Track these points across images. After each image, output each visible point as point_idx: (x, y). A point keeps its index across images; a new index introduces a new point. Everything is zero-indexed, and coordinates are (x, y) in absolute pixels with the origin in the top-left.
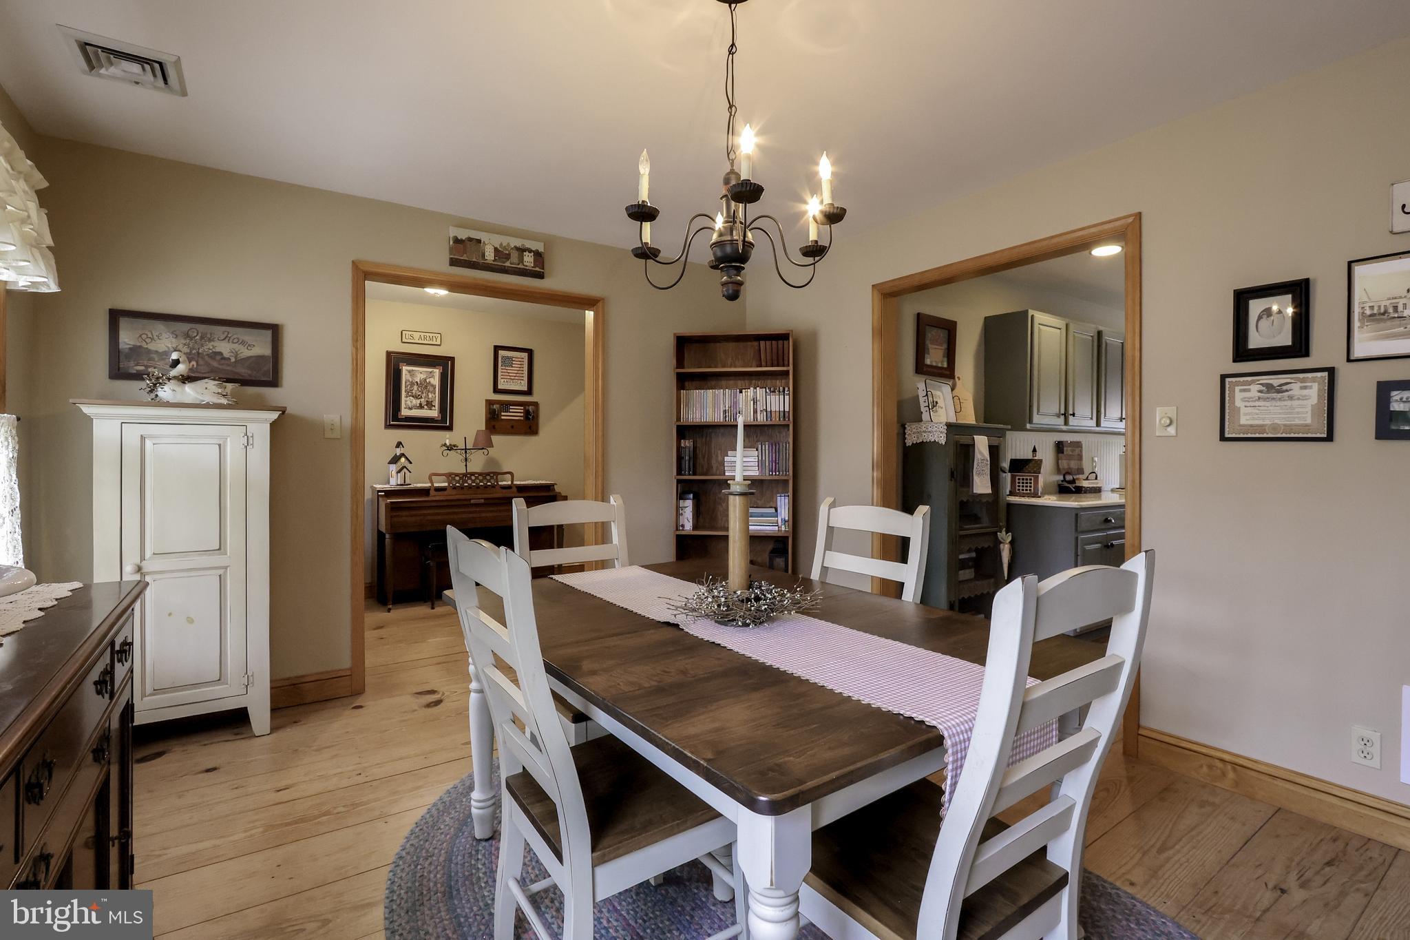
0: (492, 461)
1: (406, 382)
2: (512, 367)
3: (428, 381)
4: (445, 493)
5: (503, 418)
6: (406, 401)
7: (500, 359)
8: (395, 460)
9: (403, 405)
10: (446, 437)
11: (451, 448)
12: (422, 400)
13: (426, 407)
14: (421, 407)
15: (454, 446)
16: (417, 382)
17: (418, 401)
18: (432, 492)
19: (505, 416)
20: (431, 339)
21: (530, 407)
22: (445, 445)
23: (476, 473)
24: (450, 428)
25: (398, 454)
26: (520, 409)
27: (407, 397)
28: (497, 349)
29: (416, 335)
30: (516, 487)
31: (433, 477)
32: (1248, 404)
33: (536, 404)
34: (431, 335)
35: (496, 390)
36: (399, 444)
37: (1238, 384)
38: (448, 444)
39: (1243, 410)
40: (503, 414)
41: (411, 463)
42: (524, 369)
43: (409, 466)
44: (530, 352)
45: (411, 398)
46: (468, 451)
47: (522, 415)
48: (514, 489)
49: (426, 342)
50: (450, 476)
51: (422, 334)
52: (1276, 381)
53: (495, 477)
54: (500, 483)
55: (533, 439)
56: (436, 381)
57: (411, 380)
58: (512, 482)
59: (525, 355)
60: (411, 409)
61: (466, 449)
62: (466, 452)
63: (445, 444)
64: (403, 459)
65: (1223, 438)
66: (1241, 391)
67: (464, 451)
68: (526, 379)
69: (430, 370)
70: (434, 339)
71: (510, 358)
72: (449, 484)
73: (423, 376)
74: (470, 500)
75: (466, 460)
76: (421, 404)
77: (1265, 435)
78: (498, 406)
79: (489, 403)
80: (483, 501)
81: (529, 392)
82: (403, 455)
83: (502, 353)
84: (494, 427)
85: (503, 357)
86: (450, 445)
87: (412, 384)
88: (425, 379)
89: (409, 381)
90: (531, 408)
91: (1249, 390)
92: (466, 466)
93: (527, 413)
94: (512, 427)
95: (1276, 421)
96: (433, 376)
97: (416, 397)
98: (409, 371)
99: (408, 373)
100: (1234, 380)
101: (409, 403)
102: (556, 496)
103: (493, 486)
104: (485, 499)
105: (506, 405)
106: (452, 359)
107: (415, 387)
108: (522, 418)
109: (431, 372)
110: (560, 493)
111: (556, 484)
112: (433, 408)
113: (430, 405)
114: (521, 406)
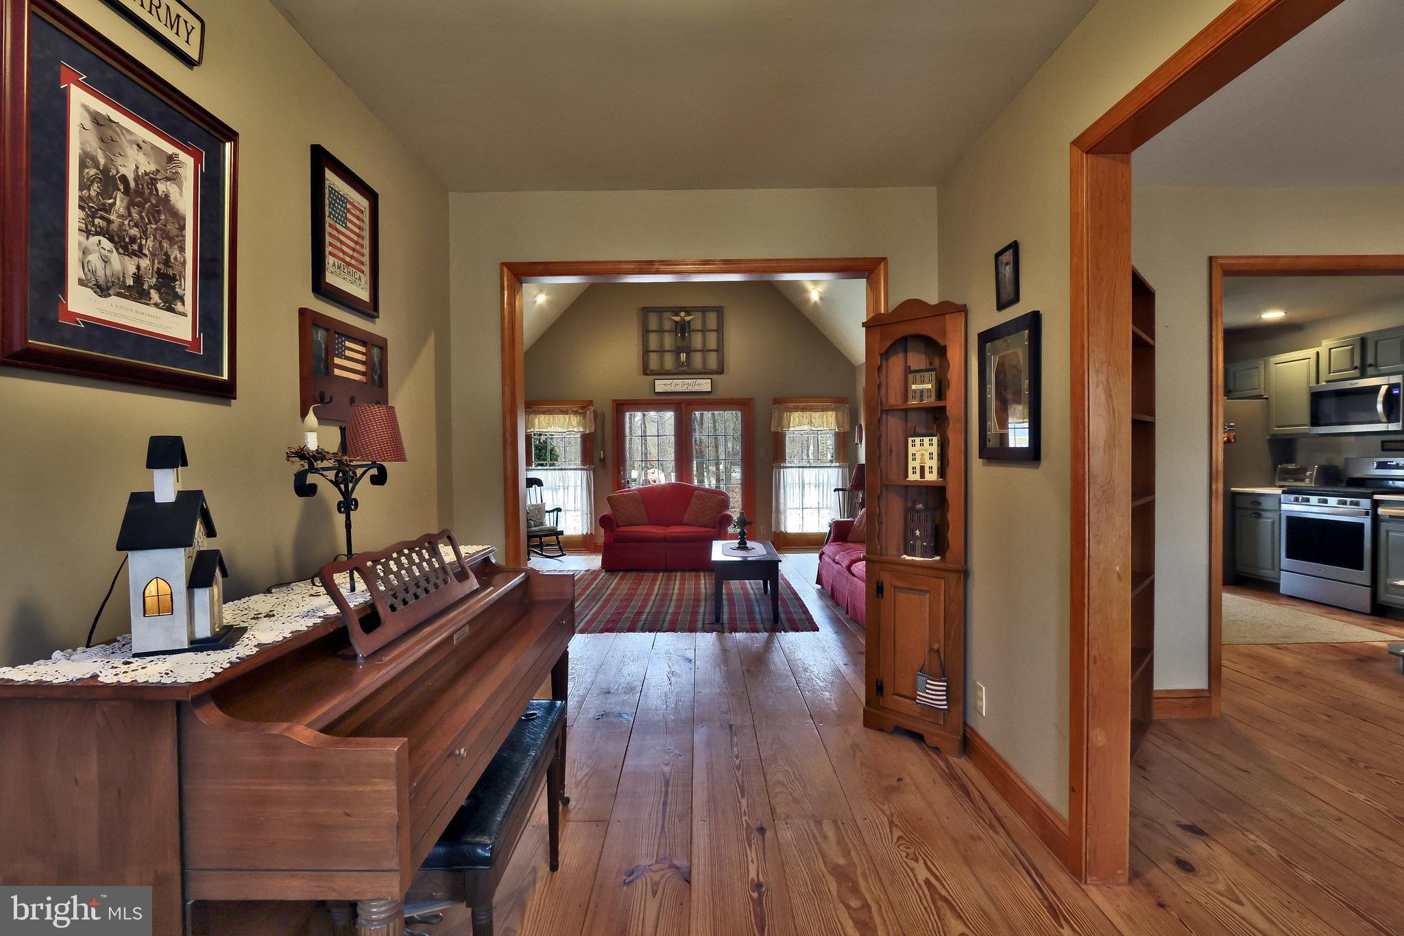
3: (159, 188)
5: (336, 372)
6: (85, 252)
9: (74, 267)
12: (145, 263)
14: (137, 292)
16: (124, 179)
21: (375, 350)
27: (87, 233)
35: (321, 287)
40: (335, 360)
45: (106, 243)
56: (184, 200)
57: (102, 161)
60: (101, 290)
69: (165, 147)
70: (182, 29)
76: (137, 279)
88: (153, 182)
90: (376, 354)
96: (174, 178)
97: (125, 246)
98: (99, 121)
99: (87, 122)
101: (95, 260)
107: (120, 202)
109: (168, 158)
112: (179, 307)
114: (364, 344)
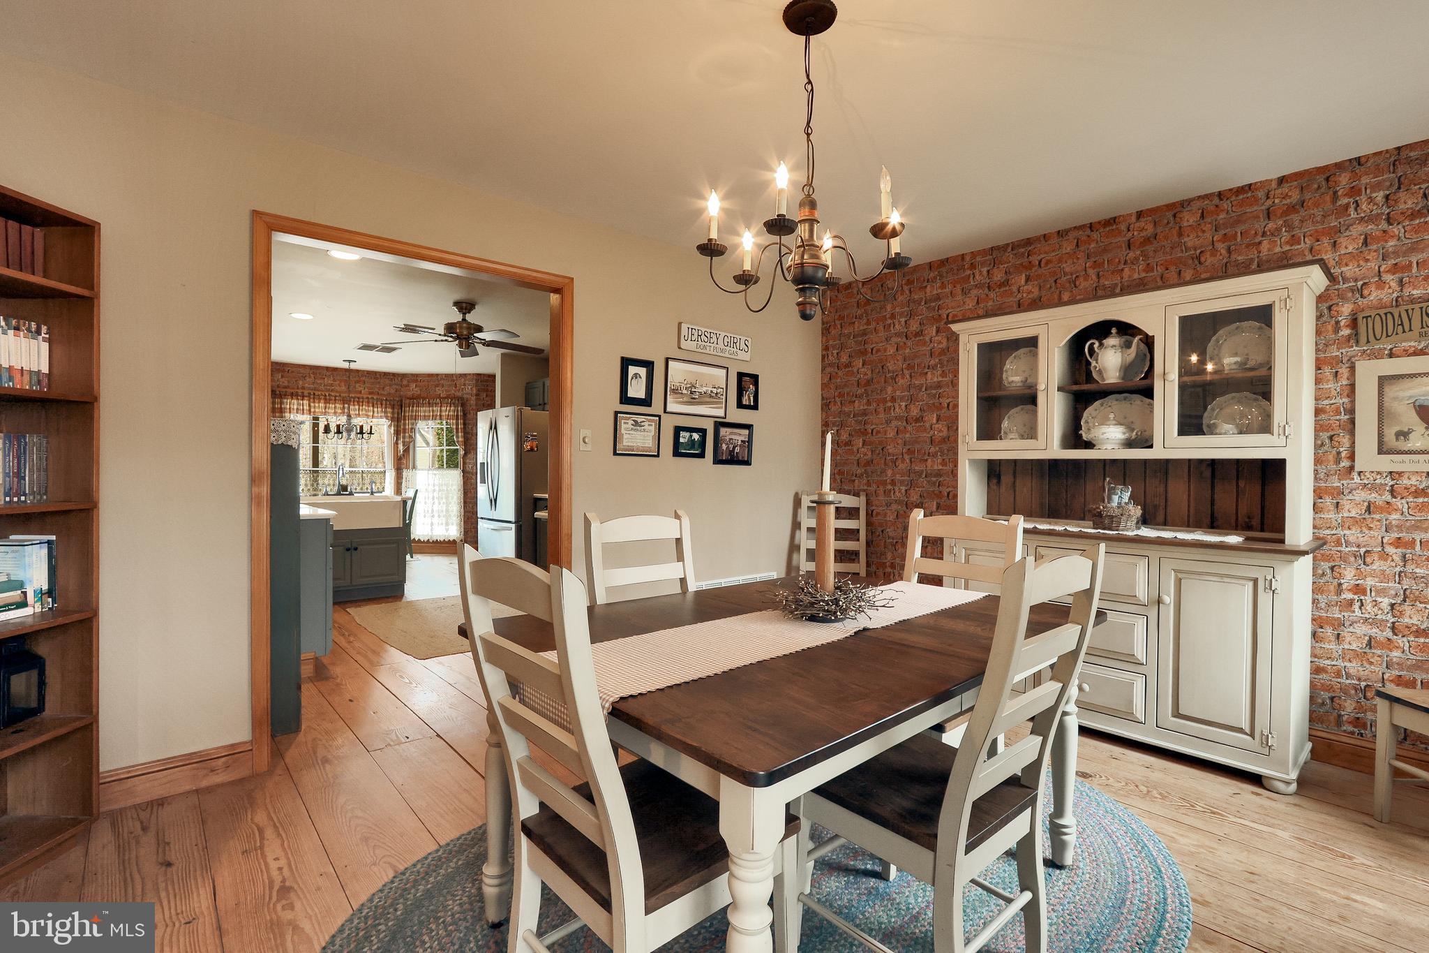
32: (628, 432)
37: (623, 418)
39: (625, 436)
52: (640, 419)
65: (615, 454)
66: (625, 423)
77: (633, 453)
91: (628, 423)
95: (639, 444)
100: (622, 415)
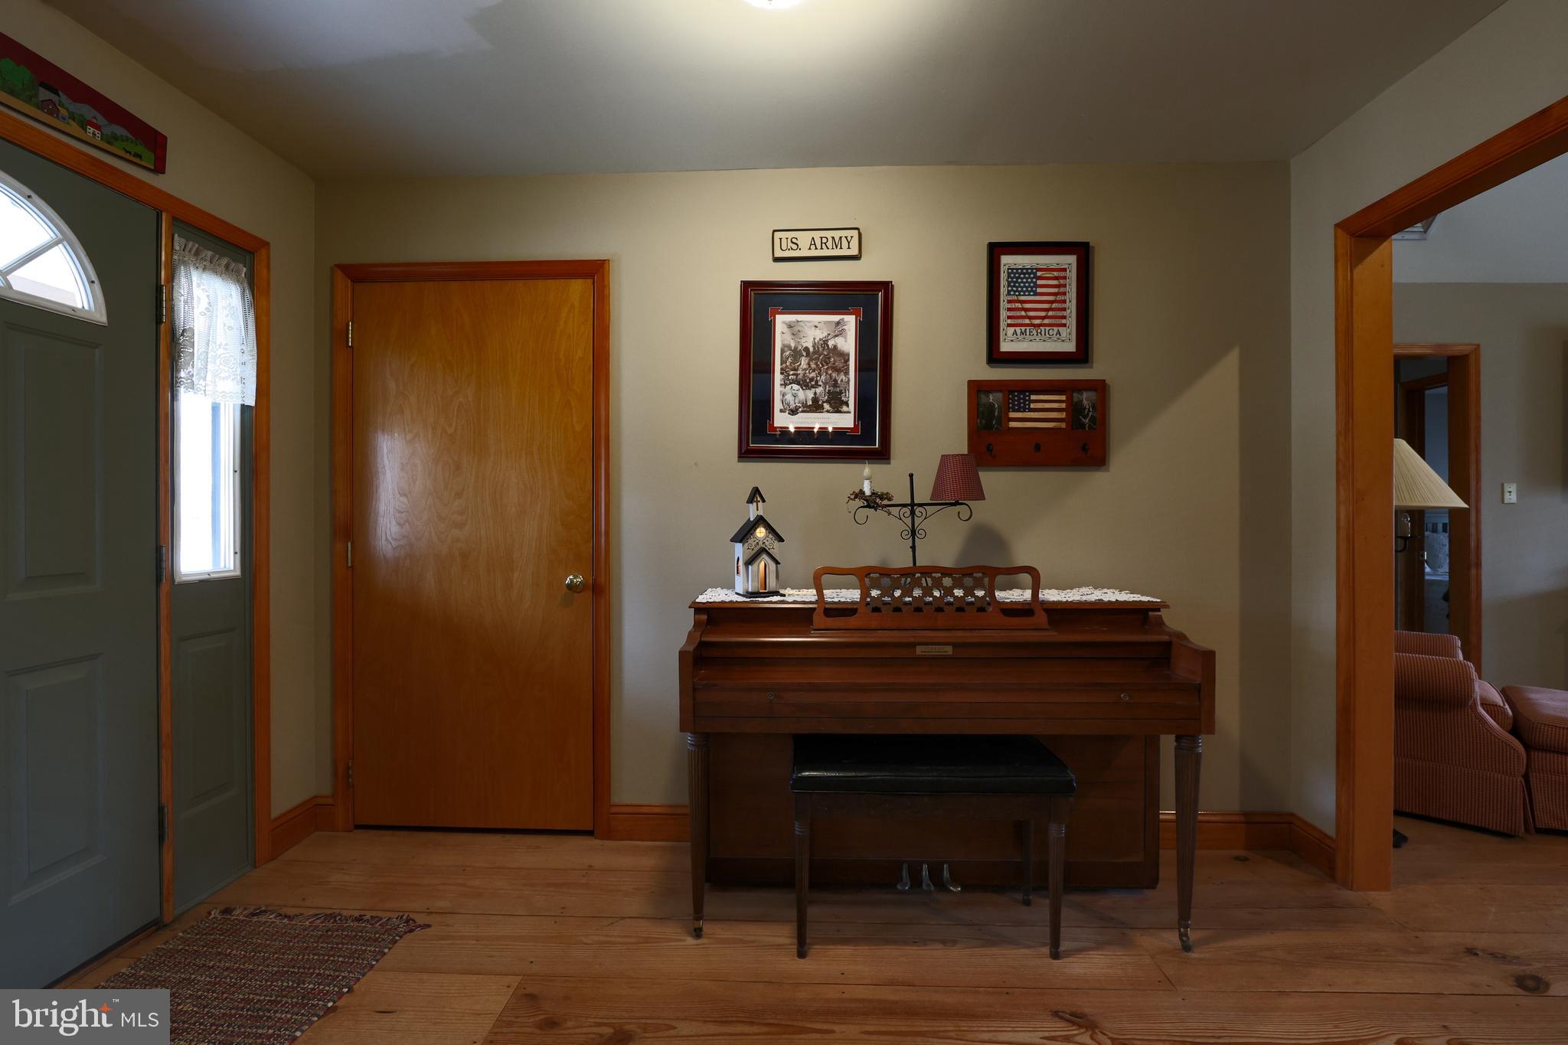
0: (985, 537)
1: (782, 351)
2: (1036, 294)
3: (831, 343)
4: (853, 621)
5: (1013, 424)
6: (784, 395)
7: (1003, 276)
8: (744, 534)
9: (778, 405)
10: (866, 477)
11: (875, 501)
12: (819, 390)
13: (827, 406)
14: (815, 407)
15: (882, 497)
16: (806, 348)
17: (810, 394)
18: (819, 619)
19: (1018, 420)
20: (837, 244)
21: (1085, 395)
22: (860, 494)
23: (937, 569)
24: (882, 455)
25: (752, 519)
26: (1055, 402)
27: (785, 385)
28: (996, 250)
29: (804, 238)
30: (1046, 610)
31: (825, 578)
33: (1100, 387)
34: (837, 234)
35: (995, 356)
36: (755, 495)
38: (868, 492)
40: (1012, 415)
41: (781, 540)
42: (1067, 298)
43: (776, 548)
44: (1083, 251)
45: (796, 387)
46: (918, 510)
47: (1063, 415)
48: (1041, 618)
49: (825, 253)
50: (865, 576)
51: (817, 235)
53: (986, 580)
54: (1000, 595)
55: (1097, 479)
56: (848, 344)
57: (793, 345)
58: (1035, 594)
59: (1070, 261)
60: (794, 412)
61: (913, 505)
62: (913, 513)
63: (862, 492)
64: (761, 532)
67: (907, 510)
68: (1072, 321)
69: (836, 318)
70: (845, 243)
71: (1031, 272)
72: (865, 594)
73: (820, 334)
74: (913, 645)
75: (913, 533)
76: (815, 400)
78: (999, 395)
79: (977, 389)
80: (949, 650)
81: (1082, 355)
82: (761, 521)
83: (1007, 261)
84: (989, 449)
85: (1013, 272)
86: (873, 494)
87: (796, 354)
88: (826, 342)
89: (789, 347)
90: (1086, 398)
92: (913, 548)
93: (1075, 411)
94: (1038, 448)
96: (842, 334)
97: (805, 384)
98: (790, 326)
99: (786, 330)
101: (789, 398)
102: (1168, 645)
103: (981, 607)
104: (955, 645)
105: (1018, 393)
106: (886, 287)
107: (804, 361)
108: (1063, 425)
109: (838, 323)
110: (1182, 636)
111: (1167, 607)
112: (845, 408)
113: (836, 403)
114: (1060, 393)
